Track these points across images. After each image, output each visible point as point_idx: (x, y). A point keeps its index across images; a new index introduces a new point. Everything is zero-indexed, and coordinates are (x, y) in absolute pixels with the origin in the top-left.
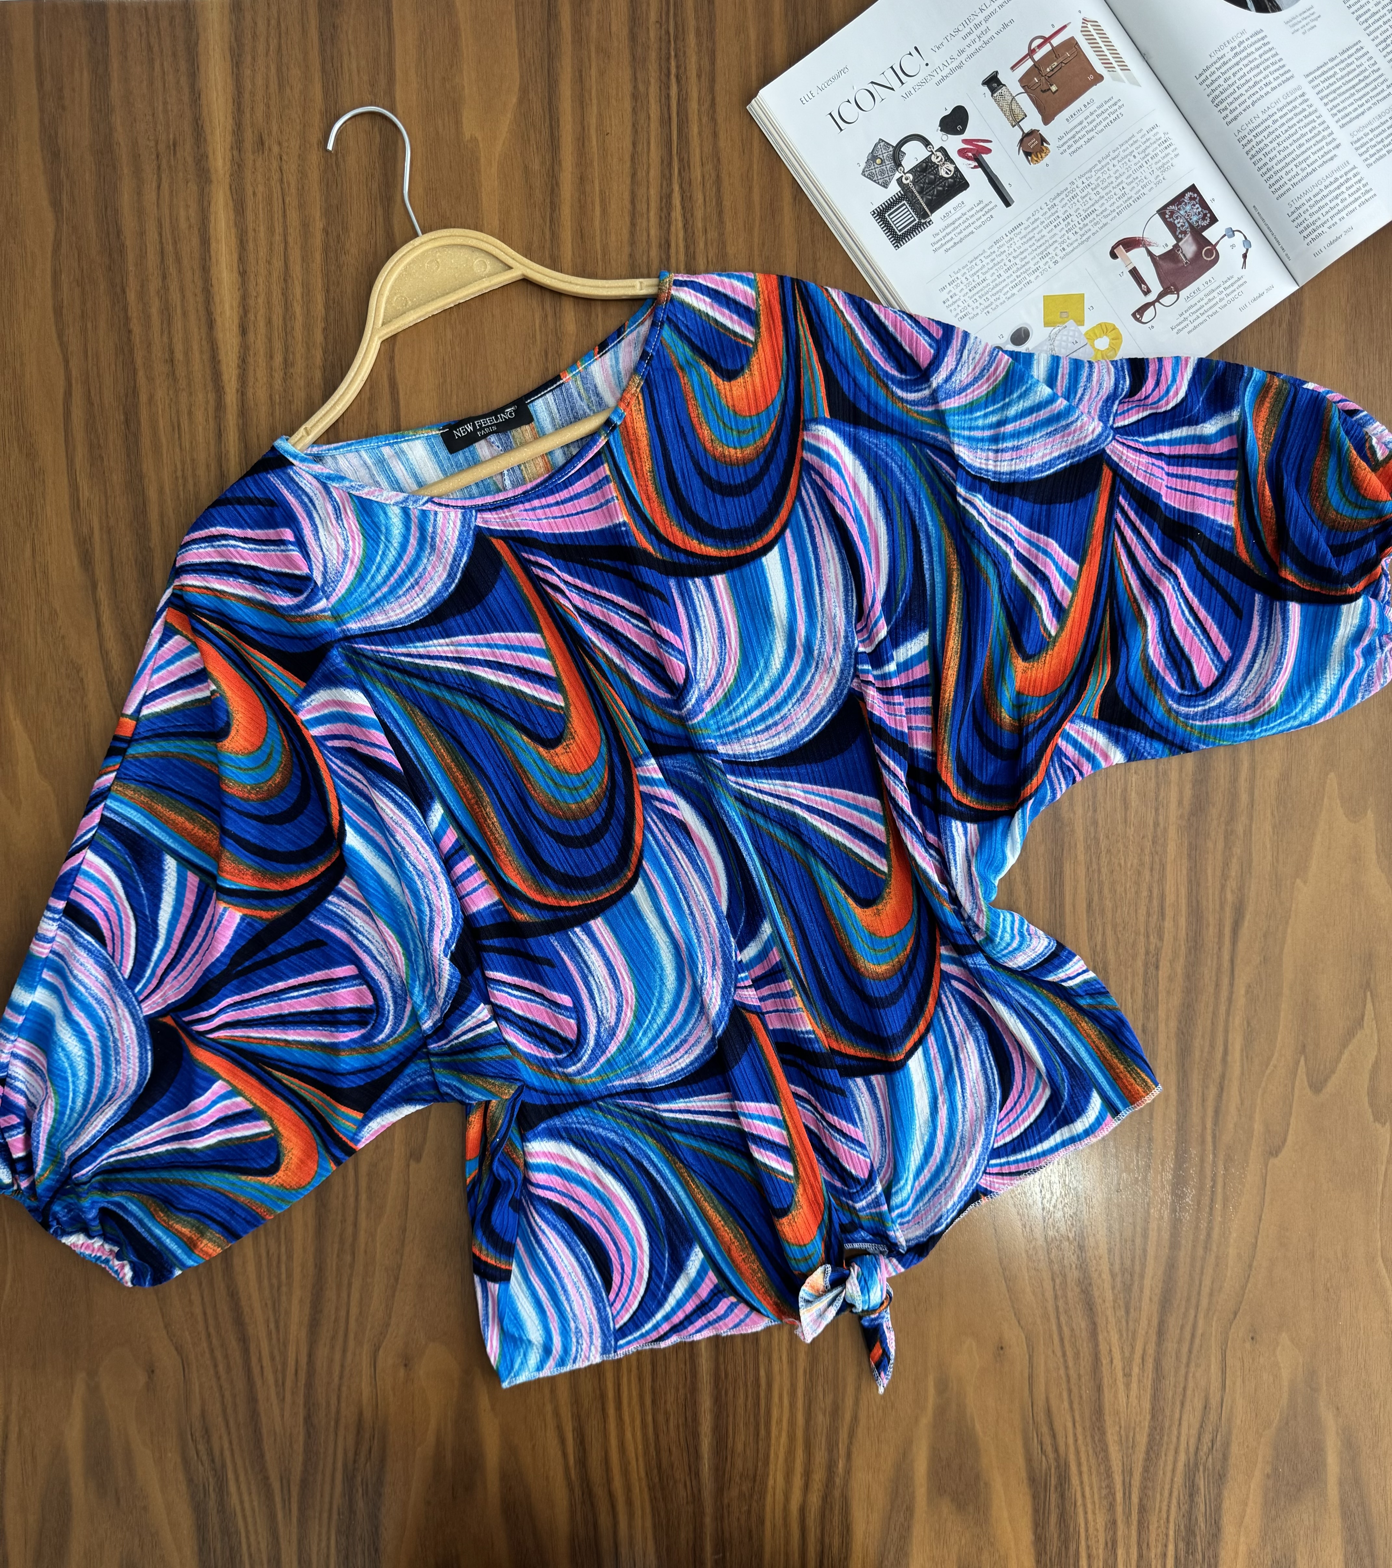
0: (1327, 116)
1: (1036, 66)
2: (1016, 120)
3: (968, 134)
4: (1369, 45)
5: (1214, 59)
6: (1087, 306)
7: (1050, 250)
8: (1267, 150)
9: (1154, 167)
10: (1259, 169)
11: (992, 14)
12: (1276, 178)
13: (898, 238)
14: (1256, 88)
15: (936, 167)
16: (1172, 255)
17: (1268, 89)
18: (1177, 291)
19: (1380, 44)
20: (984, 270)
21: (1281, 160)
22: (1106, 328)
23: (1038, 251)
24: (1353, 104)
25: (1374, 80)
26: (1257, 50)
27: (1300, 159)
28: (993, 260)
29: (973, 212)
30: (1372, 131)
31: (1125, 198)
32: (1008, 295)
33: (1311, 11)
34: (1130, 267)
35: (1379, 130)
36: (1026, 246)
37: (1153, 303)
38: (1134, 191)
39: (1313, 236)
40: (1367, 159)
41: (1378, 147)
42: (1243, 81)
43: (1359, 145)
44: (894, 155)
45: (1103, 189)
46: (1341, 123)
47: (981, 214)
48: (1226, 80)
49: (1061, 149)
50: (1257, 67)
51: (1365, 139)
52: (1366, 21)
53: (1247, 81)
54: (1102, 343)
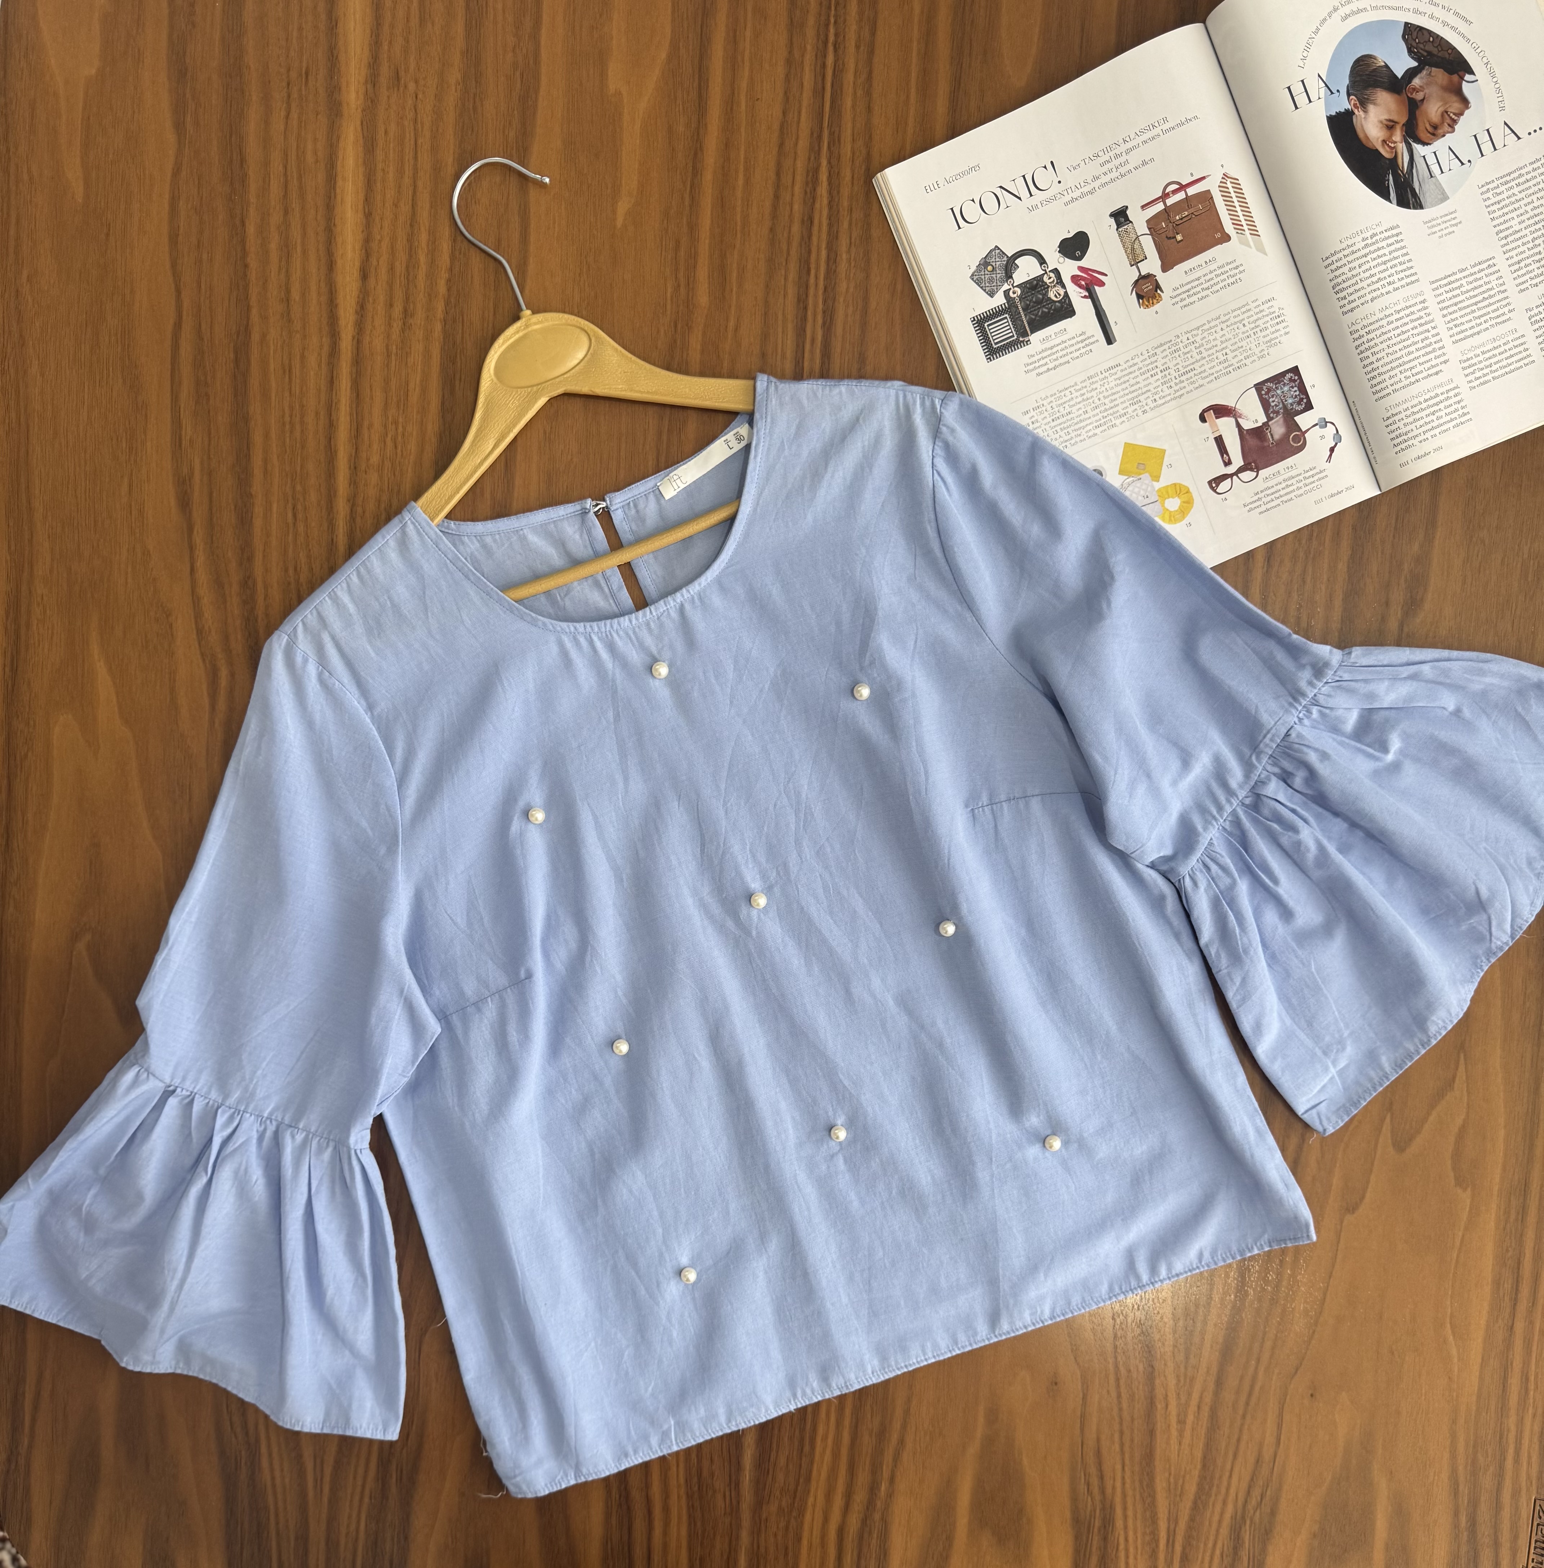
0: (1442, 328)
1: (1167, 210)
2: (1135, 259)
3: (1085, 262)
4: (1502, 264)
5: (1344, 246)
6: (1166, 461)
7: (1142, 398)
8: (1376, 349)
9: (1261, 339)
10: (1365, 366)
11: (1134, 147)
12: (1379, 379)
13: (992, 351)
14: (1378, 285)
15: (1046, 287)
16: (1259, 433)
17: (1390, 288)
18: (1258, 469)
19: (1513, 265)
20: (1071, 403)
21: (1388, 363)
22: (1179, 490)
23: (1130, 396)
24: (1471, 321)
25: (1498, 301)
26: (1388, 245)
27: (1407, 366)
28: (1083, 394)
29: (1073, 341)
30: (1483, 353)
31: (1226, 364)
32: (1090, 434)
33: (1453, 216)
34: (1217, 435)
35: (1490, 354)
36: (1119, 388)
37: (1231, 476)
38: (1237, 359)
39: (1403, 446)
40: (1470, 382)
41: (1485, 371)
42: (1367, 274)
43: (1467, 364)
44: (1006, 266)
45: (1207, 350)
46: (1453, 339)
47: (1081, 345)
48: (1350, 270)
49: (1174, 301)
50: (1385, 263)
51: (1475, 361)
52: (1505, 237)
53: (1371, 276)
54: (1173, 504)
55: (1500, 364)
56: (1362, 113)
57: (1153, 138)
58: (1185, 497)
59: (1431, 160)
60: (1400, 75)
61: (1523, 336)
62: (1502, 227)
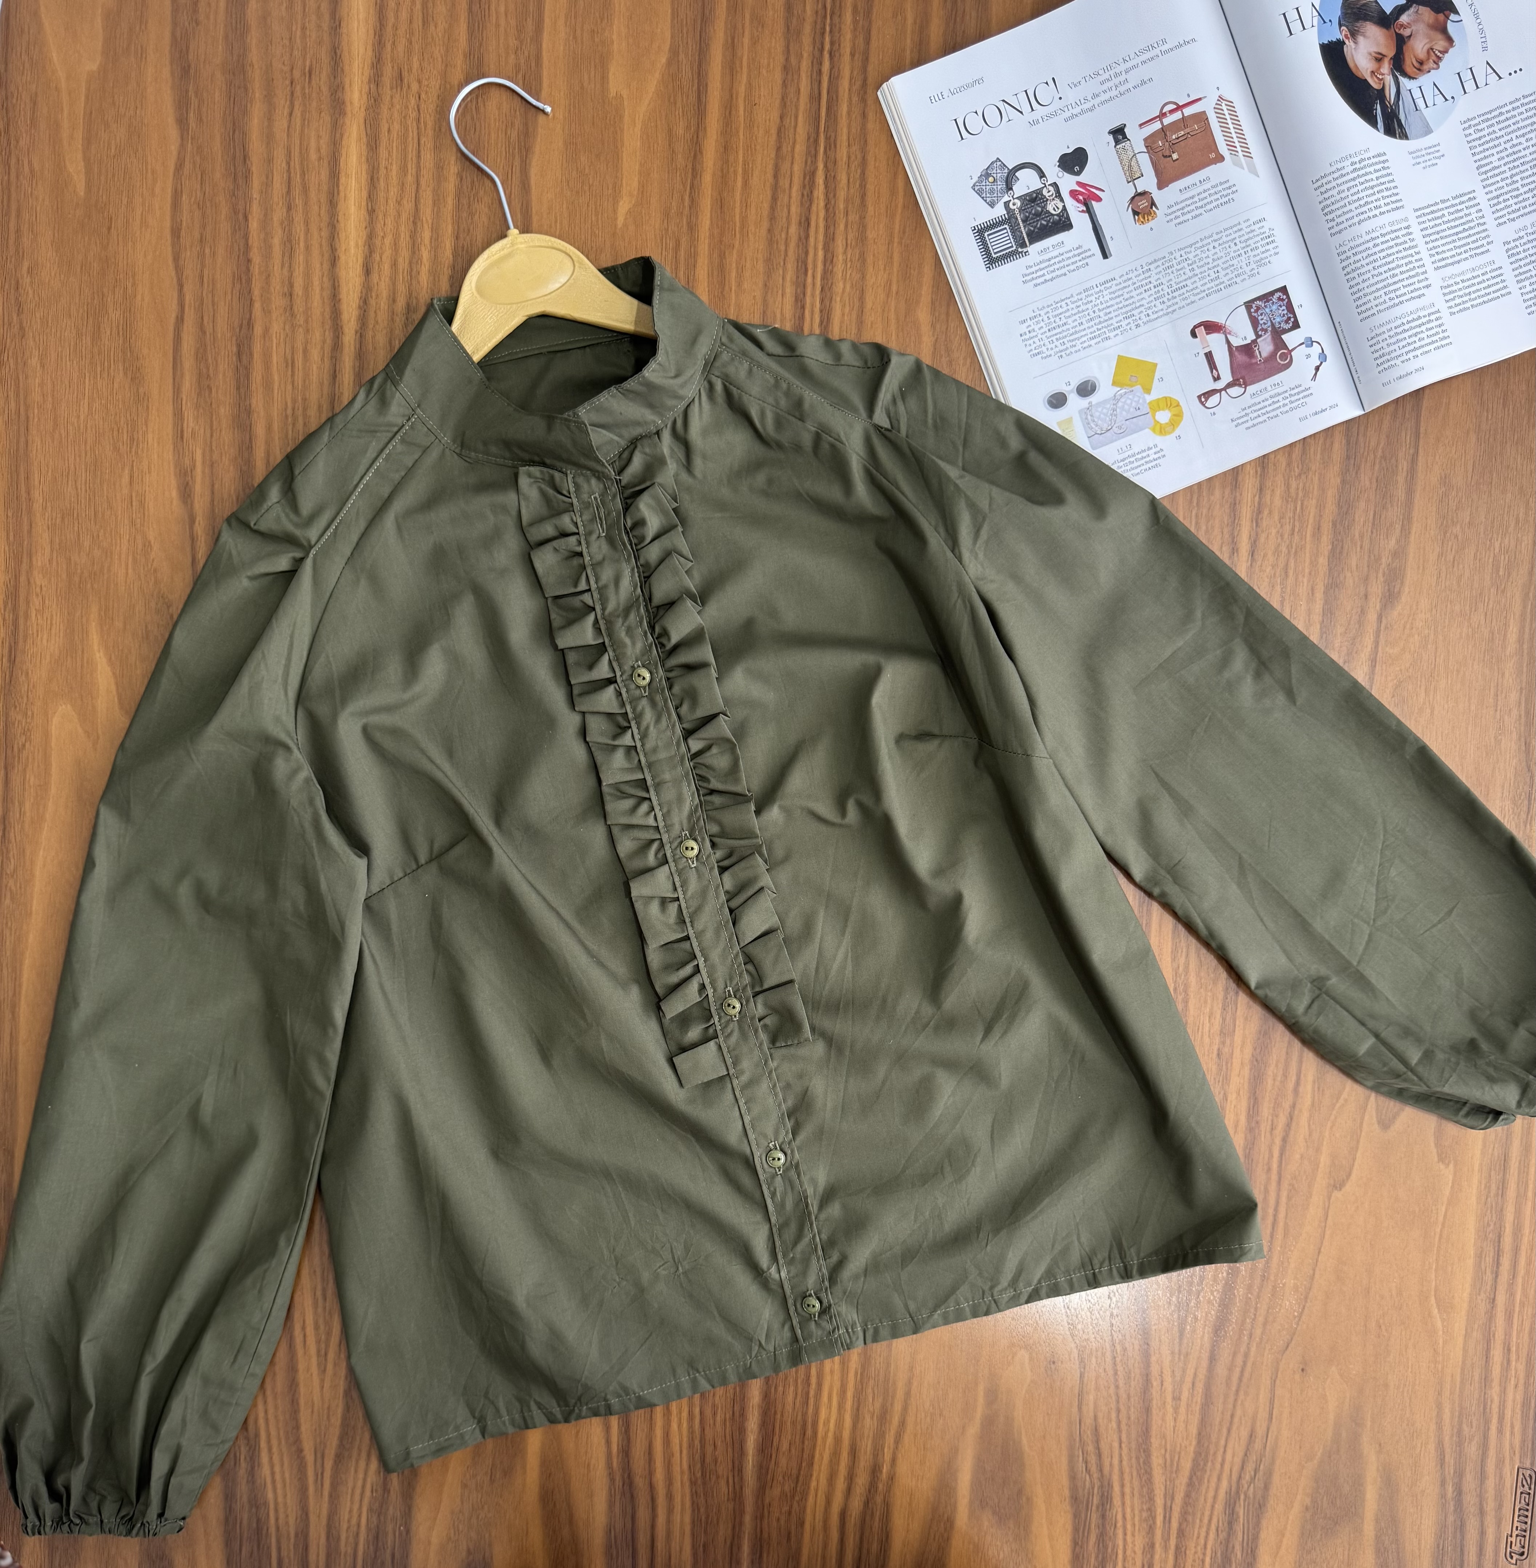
0: (1425, 254)
1: (1163, 129)
2: (1132, 176)
3: (1083, 178)
4: (1482, 197)
5: (1334, 169)
6: (1157, 375)
7: (1135, 312)
8: (1362, 270)
9: (1252, 259)
10: (1351, 287)
11: (1134, 67)
12: (1364, 300)
13: (992, 261)
14: (1365, 209)
15: (1045, 200)
16: (1248, 349)
17: (1377, 212)
18: (1246, 385)
19: (1492, 199)
20: (1067, 314)
21: (1373, 285)
22: (1169, 403)
23: (1124, 310)
24: (1452, 249)
25: (1478, 233)
26: (1376, 171)
27: (1391, 288)
28: (1078, 307)
29: (1071, 254)
30: (1463, 281)
31: (1217, 282)
32: (1085, 345)
33: (1436, 149)
34: (1207, 350)
35: (1470, 283)
36: (1113, 302)
37: (1219, 391)
38: (1228, 277)
39: (1386, 366)
40: (1450, 307)
41: (1465, 299)
42: (1355, 197)
43: (1447, 290)
44: (1007, 177)
45: (1199, 267)
46: (1435, 265)
47: (1077, 258)
48: (1339, 193)
49: (1168, 218)
50: (1372, 188)
51: (1455, 288)
52: (1486, 172)
53: (1359, 199)
54: (1163, 417)
55: (1479, 293)
56: (1352, 44)
57: (1152, 58)
58: (1175, 411)
59: (1417, 94)
61: (1500, 268)
62: (1482, 163)
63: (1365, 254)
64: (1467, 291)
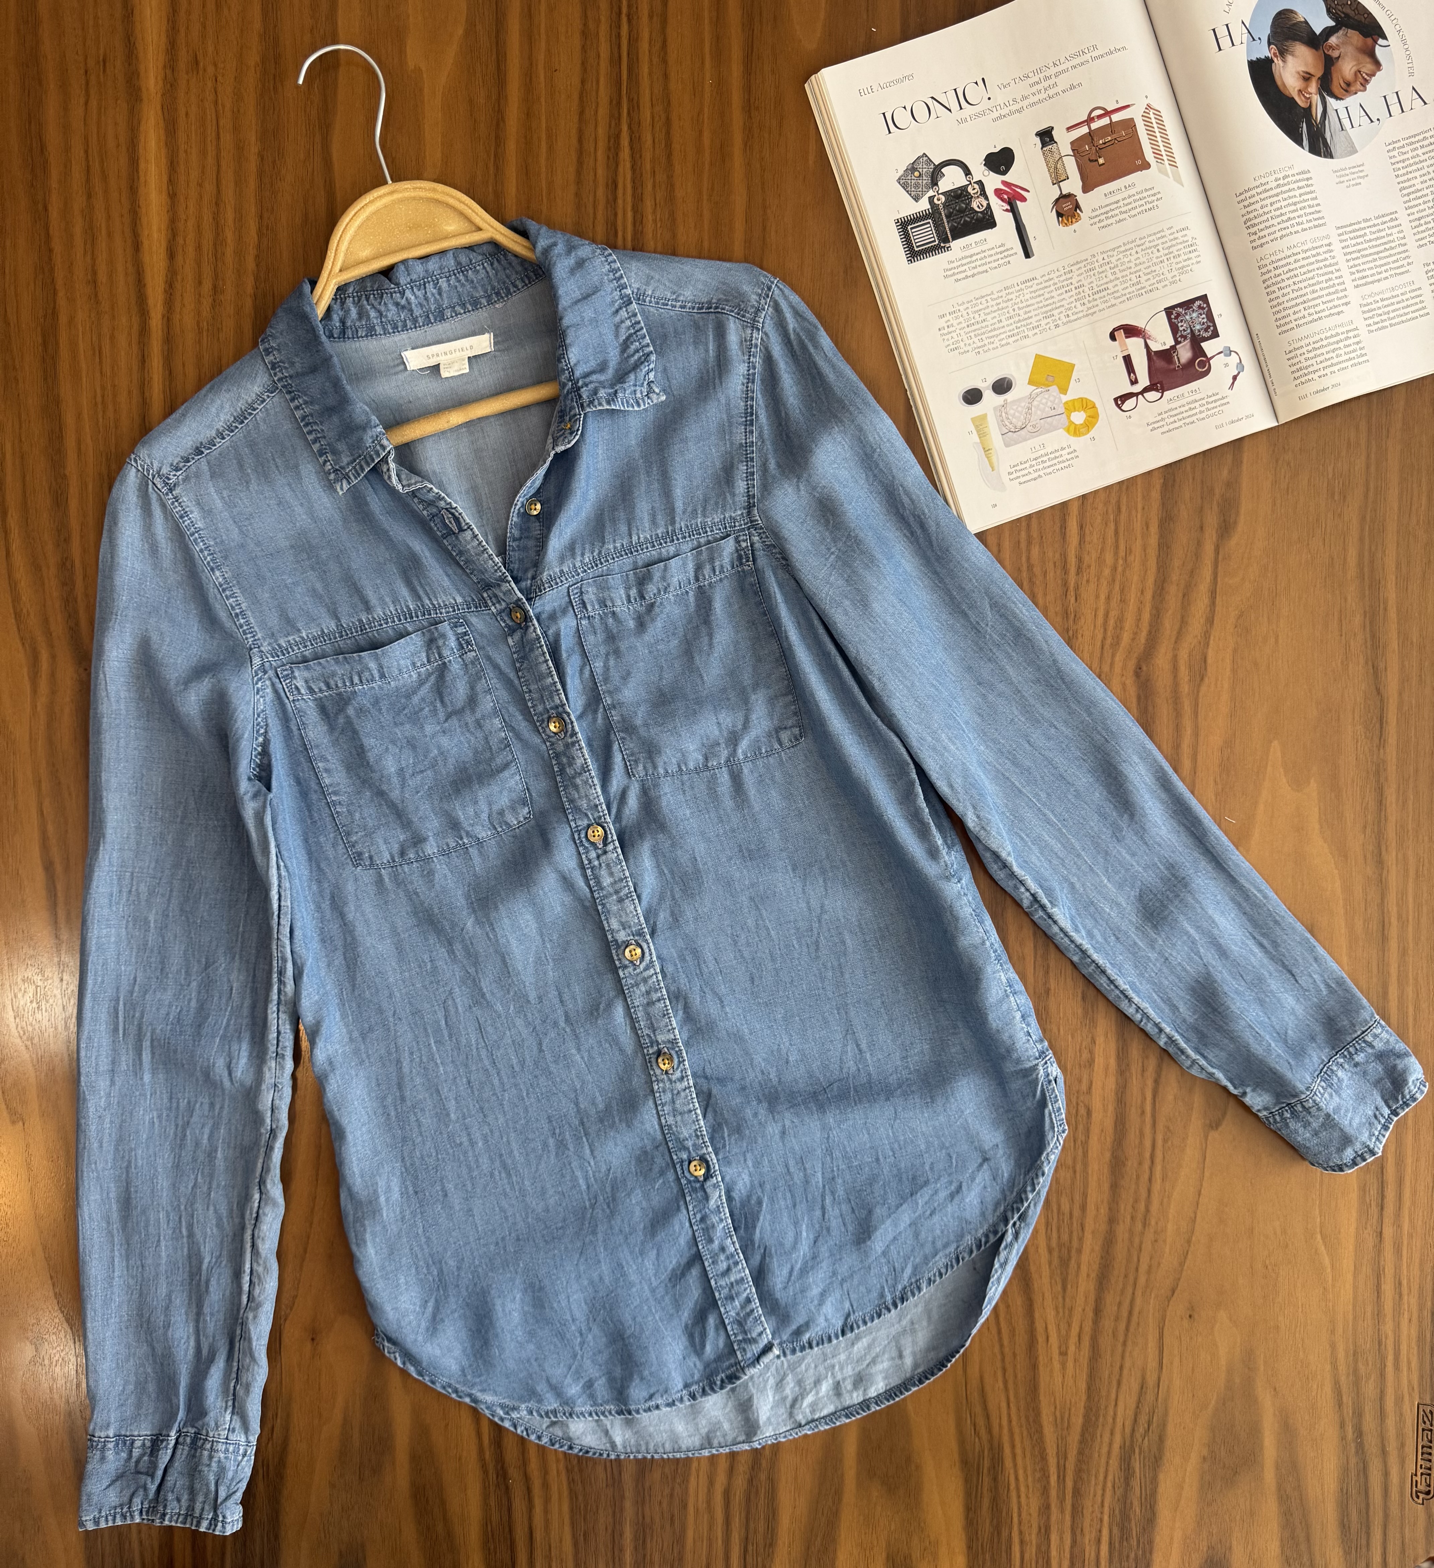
0: (1345, 272)
1: (1090, 134)
2: (1057, 179)
3: (1009, 177)
4: (1403, 218)
5: (1258, 183)
6: (1075, 376)
7: (1055, 312)
8: (1283, 285)
9: (1174, 266)
10: (1271, 300)
11: (1063, 71)
12: (1283, 314)
13: (914, 254)
14: (1288, 224)
15: (970, 198)
16: (1167, 355)
17: (1299, 228)
18: (1163, 390)
19: (1414, 221)
20: (987, 311)
21: (1293, 299)
22: (1085, 405)
23: (1044, 309)
24: (1372, 268)
25: (1399, 253)
26: (1299, 188)
27: (1310, 304)
28: (998, 304)
29: (992, 252)
30: (1382, 300)
31: (1138, 287)
32: (1004, 342)
33: (1361, 168)
34: (1125, 354)
35: (1389, 302)
36: (1034, 301)
37: (1136, 395)
38: (1149, 283)
39: (1303, 380)
40: (1370, 325)
41: (1383, 318)
42: (1278, 213)
43: (1367, 310)
44: (933, 173)
45: (1121, 271)
46: (1355, 283)
47: (1000, 256)
48: (1262, 207)
49: (1092, 221)
51: (1374, 306)
52: (1409, 194)
53: (1282, 215)
54: (1079, 418)
55: (1396, 313)
56: (1280, 62)
57: (1082, 64)
58: (1090, 412)
59: (1343, 114)
60: (1318, 32)
61: (1420, 289)
62: (1405, 185)
63: (1286, 269)
64: (1386, 310)
